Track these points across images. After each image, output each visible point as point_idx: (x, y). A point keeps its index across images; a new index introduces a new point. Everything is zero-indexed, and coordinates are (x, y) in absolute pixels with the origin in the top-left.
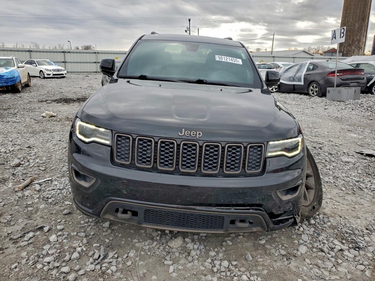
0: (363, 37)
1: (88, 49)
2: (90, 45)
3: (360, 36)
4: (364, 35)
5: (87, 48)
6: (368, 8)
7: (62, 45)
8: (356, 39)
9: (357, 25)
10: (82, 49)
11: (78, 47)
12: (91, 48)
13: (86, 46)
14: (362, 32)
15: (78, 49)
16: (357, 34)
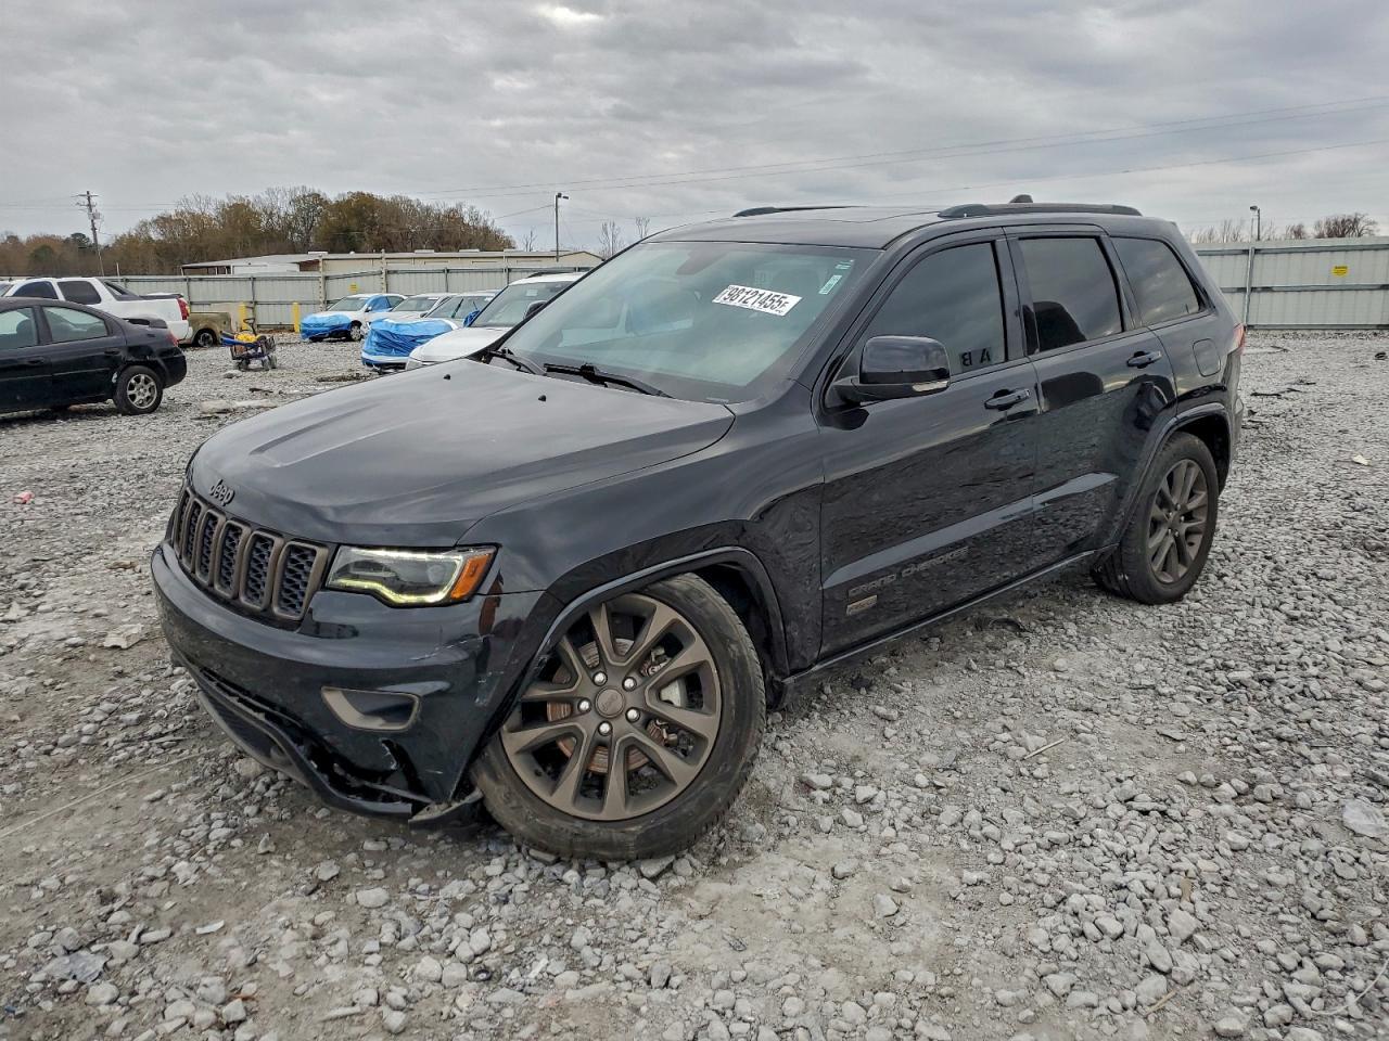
1: (1343, 236)
2: (1356, 214)
5: (1342, 228)
7: (1234, 225)
10: (1317, 233)
11: (1300, 227)
12: (1361, 225)
13: (1340, 220)
15: (1298, 233)
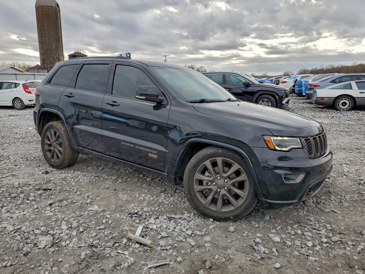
0: (61, 56)
3: (59, 55)
4: (61, 54)
6: (59, 31)
8: (55, 58)
9: (54, 45)
14: (59, 52)
16: (55, 53)
